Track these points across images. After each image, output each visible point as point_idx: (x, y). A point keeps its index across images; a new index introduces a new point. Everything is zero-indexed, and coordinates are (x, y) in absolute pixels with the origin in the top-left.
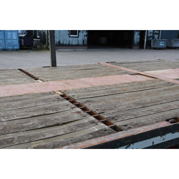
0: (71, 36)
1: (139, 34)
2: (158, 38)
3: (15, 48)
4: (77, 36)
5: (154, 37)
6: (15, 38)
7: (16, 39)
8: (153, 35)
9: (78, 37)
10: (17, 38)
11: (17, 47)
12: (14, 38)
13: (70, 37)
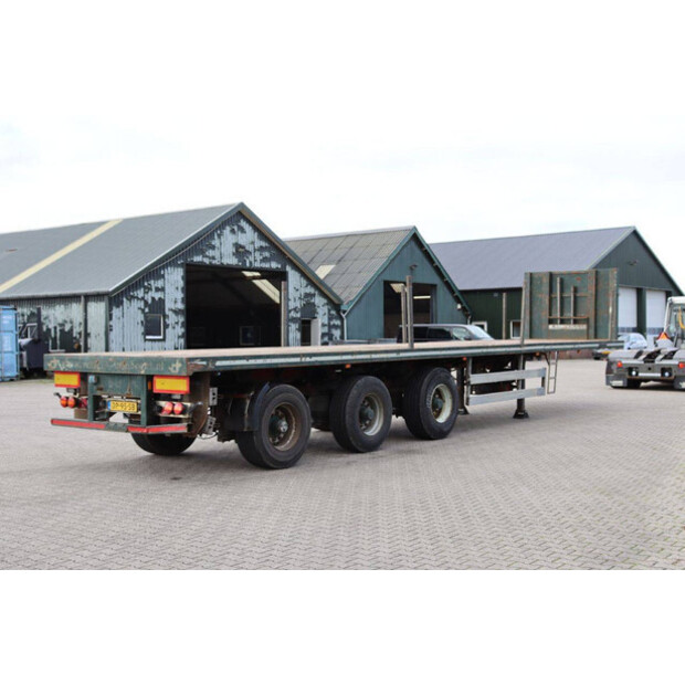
0: (148, 337)
1: (298, 330)
2: (342, 337)
3: (8, 374)
4: (161, 337)
5: (332, 335)
6: (10, 349)
7: (12, 352)
8: (329, 330)
9: (164, 340)
10: (15, 350)
11: (14, 373)
12: (6, 350)
13: (146, 340)
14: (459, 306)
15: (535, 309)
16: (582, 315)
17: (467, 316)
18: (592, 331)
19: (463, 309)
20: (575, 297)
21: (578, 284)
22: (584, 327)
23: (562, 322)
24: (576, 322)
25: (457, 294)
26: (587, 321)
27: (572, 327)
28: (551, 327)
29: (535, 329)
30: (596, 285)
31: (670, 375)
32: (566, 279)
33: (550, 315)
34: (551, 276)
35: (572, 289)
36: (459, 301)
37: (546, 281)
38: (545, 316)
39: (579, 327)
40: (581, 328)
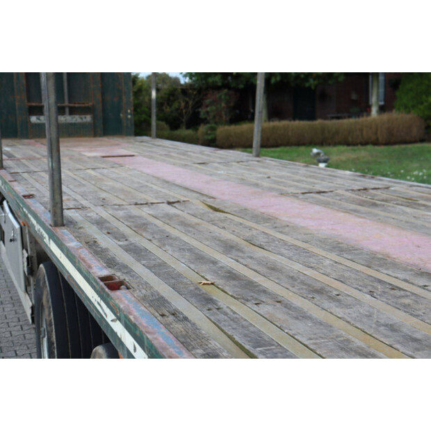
18: (100, 125)
22: (88, 118)
24: (73, 111)
27: (68, 119)
28: (34, 119)
33: (29, 100)
38: (20, 101)
39: (82, 119)
40: (84, 120)
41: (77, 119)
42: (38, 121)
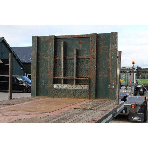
14: (22, 68)
15: (41, 69)
16: (84, 76)
17: (25, 72)
18: (93, 91)
19: (23, 69)
20: (77, 59)
21: (80, 47)
22: (86, 87)
23: (66, 82)
24: (78, 82)
25: (21, 64)
26: (88, 82)
27: (74, 87)
28: (55, 86)
29: (41, 87)
30: (97, 49)
31: (126, 112)
32: (69, 42)
33: (55, 75)
34: (56, 39)
35: (75, 52)
36: (22, 67)
37: (51, 44)
38: (50, 75)
39: (82, 87)
40: (84, 88)
41: (79, 87)
42: (58, 87)
